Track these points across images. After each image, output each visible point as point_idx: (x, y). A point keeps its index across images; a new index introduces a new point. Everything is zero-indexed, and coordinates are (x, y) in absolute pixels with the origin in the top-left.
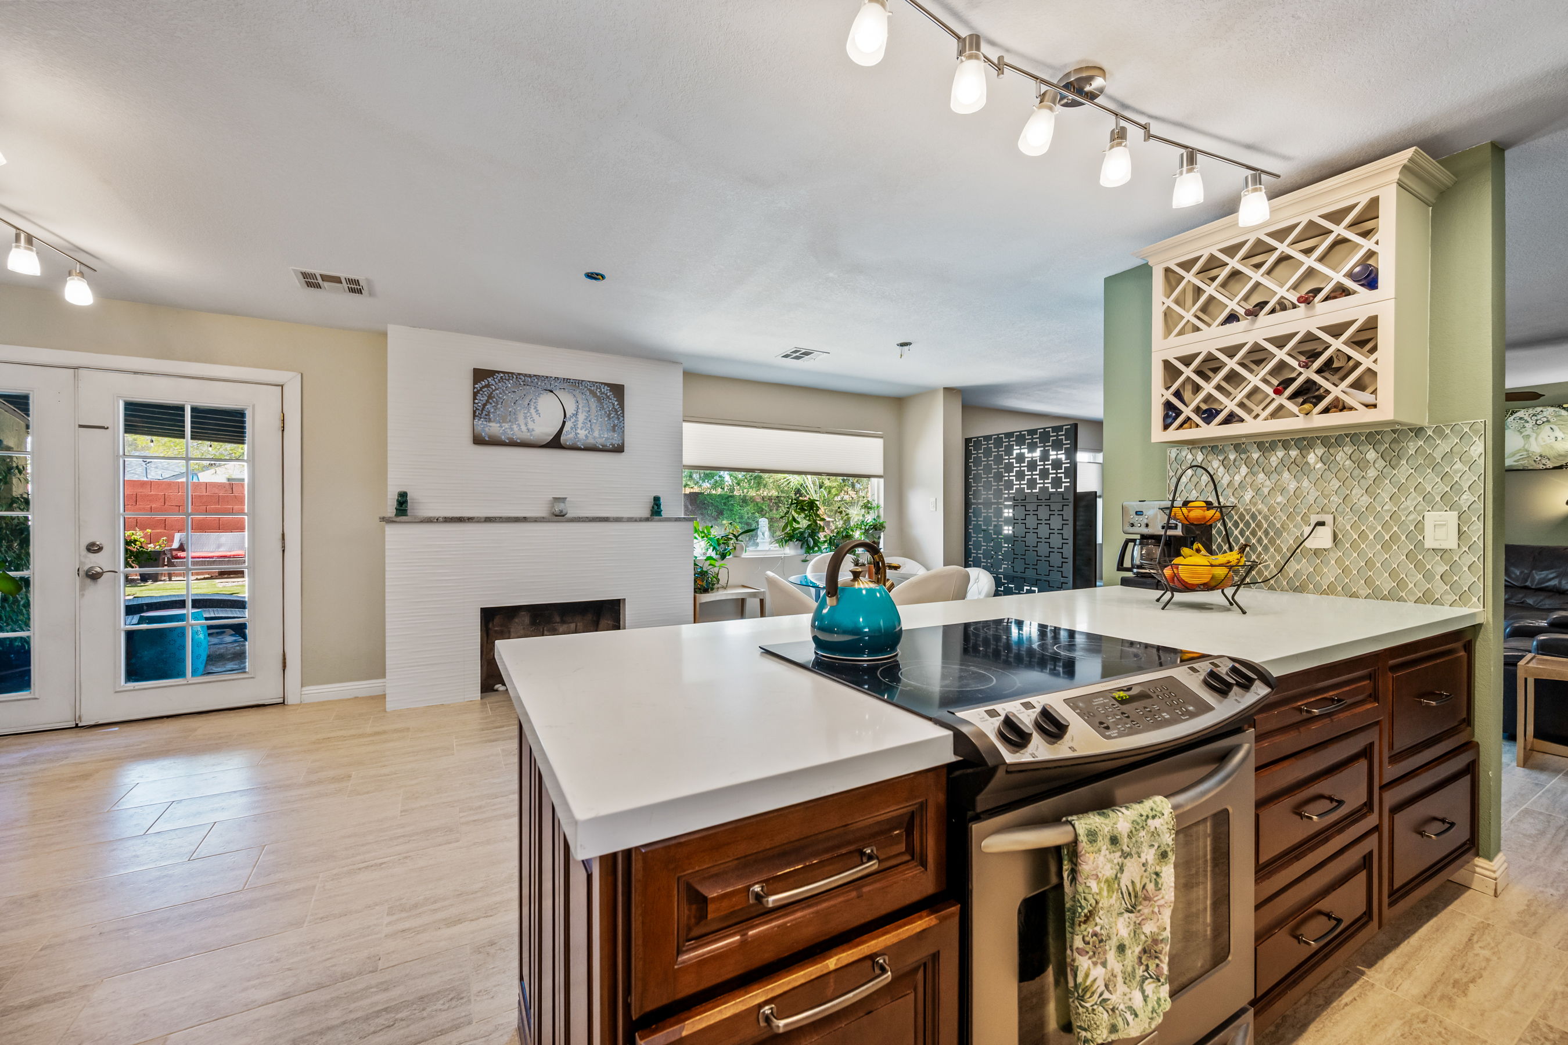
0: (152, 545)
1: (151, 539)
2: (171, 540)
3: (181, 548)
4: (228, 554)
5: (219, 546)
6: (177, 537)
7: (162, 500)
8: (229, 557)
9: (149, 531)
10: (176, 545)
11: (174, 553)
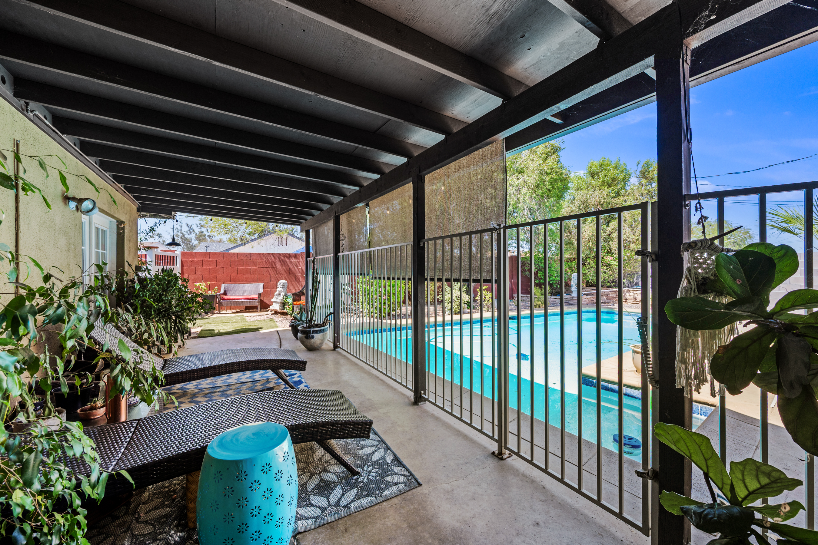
0: (210, 292)
1: (210, 288)
2: (219, 288)
3: (225, 293)
4: (250, 297)
5: (244, 292)
6: (223, 286)
7: (215, 264)
8: (250, 299)
9: (209, 283)
10: (222, 291)
11: (222, 296)
